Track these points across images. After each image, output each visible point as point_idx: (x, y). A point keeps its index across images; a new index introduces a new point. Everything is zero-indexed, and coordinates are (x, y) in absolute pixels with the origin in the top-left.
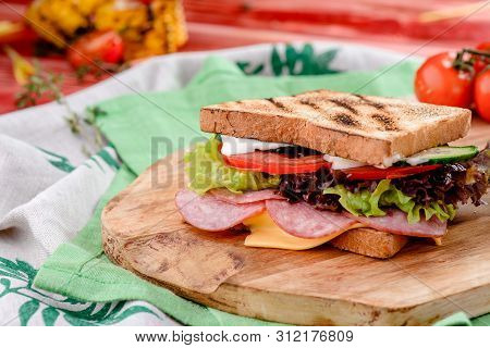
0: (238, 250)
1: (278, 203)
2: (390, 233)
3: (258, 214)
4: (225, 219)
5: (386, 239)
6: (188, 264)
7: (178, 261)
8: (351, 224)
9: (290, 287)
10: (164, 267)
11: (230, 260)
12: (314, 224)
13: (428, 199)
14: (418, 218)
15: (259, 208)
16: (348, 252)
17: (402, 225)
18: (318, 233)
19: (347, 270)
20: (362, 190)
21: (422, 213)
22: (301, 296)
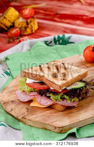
0: (28, 107)
1: (38, 96)
2: (62, 106)
3: (33, 98)
4: (26, 99)
5: (61, 107)
6: (17, 110)
7: (15, 109)
8: (54, 103)
9: (37, 119)
10: (12, 110)
11: (26, 110)
12: (46, 102)
13: (72, 97)
14: (70, 101)
15: (34, 97)
16: (54, 108)
17: (66, 103)
18: (46, 104)
19: (52, 114)
20: (56, 95)
21: (71, 100)
22: (39, 122)
